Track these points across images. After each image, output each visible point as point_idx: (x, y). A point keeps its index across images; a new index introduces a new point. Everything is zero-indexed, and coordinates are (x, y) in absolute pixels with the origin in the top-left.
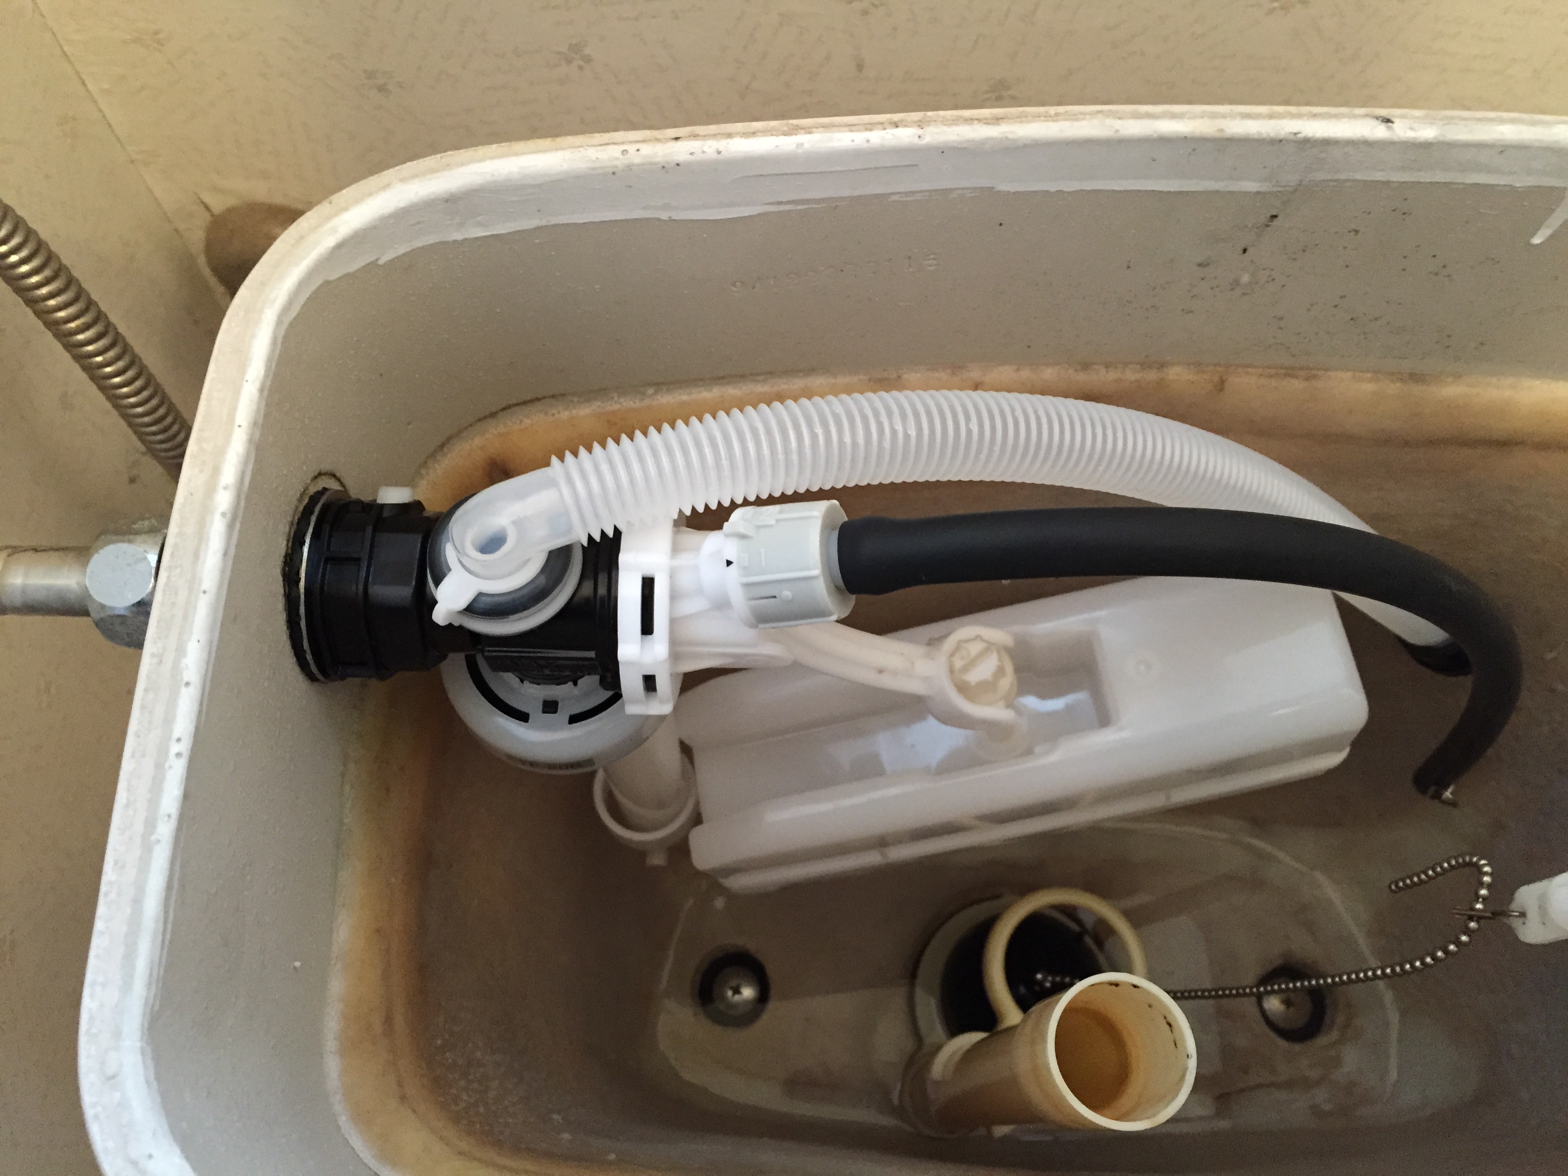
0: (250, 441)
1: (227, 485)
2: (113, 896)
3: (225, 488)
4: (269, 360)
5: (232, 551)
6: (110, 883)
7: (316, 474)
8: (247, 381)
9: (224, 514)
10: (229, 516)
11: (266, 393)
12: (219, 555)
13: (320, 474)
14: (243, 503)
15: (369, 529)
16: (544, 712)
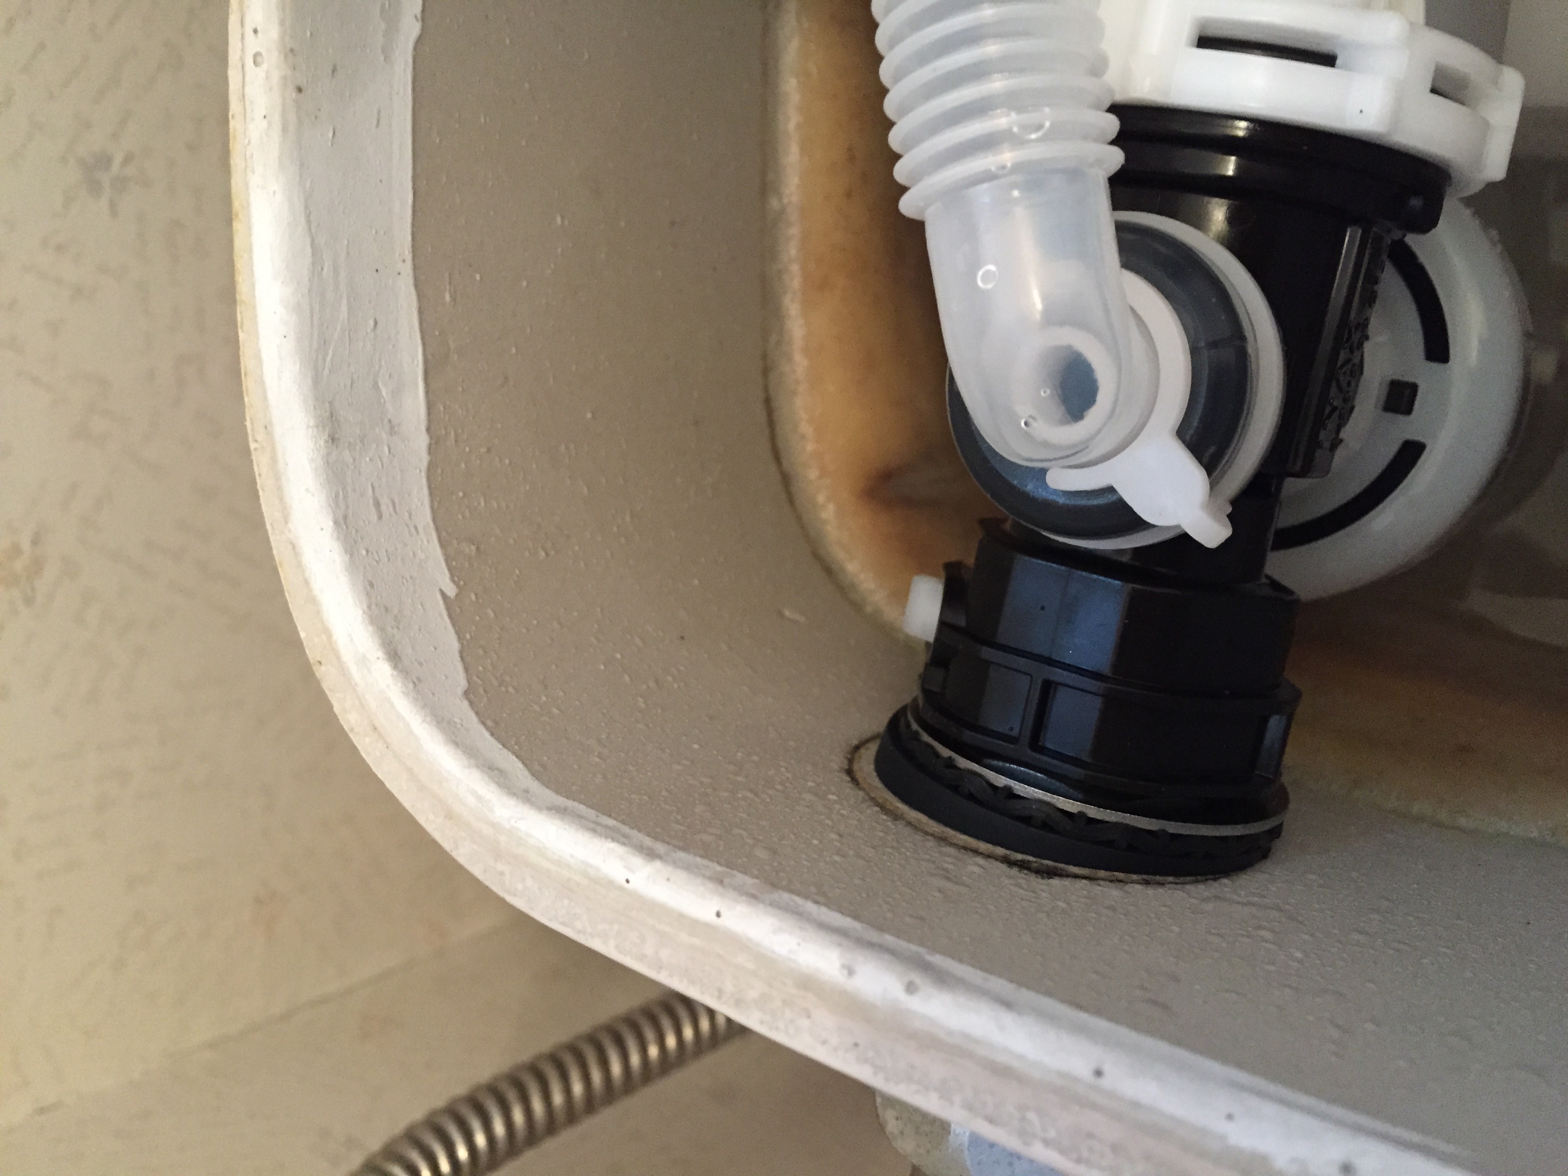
0: (753, 897)
1: (843, 966)
3: (851, 972)
4: (595, 829)
5: (998, 984)
7: (848, 779)
8: (628, 881)
9: (910, 988)
10: (917, 978)
11: (660, 847)
12: (1008, 1018)
13: (850, 772)
14: (889, 939)
15: (987, 653)
16: (1408, 411)
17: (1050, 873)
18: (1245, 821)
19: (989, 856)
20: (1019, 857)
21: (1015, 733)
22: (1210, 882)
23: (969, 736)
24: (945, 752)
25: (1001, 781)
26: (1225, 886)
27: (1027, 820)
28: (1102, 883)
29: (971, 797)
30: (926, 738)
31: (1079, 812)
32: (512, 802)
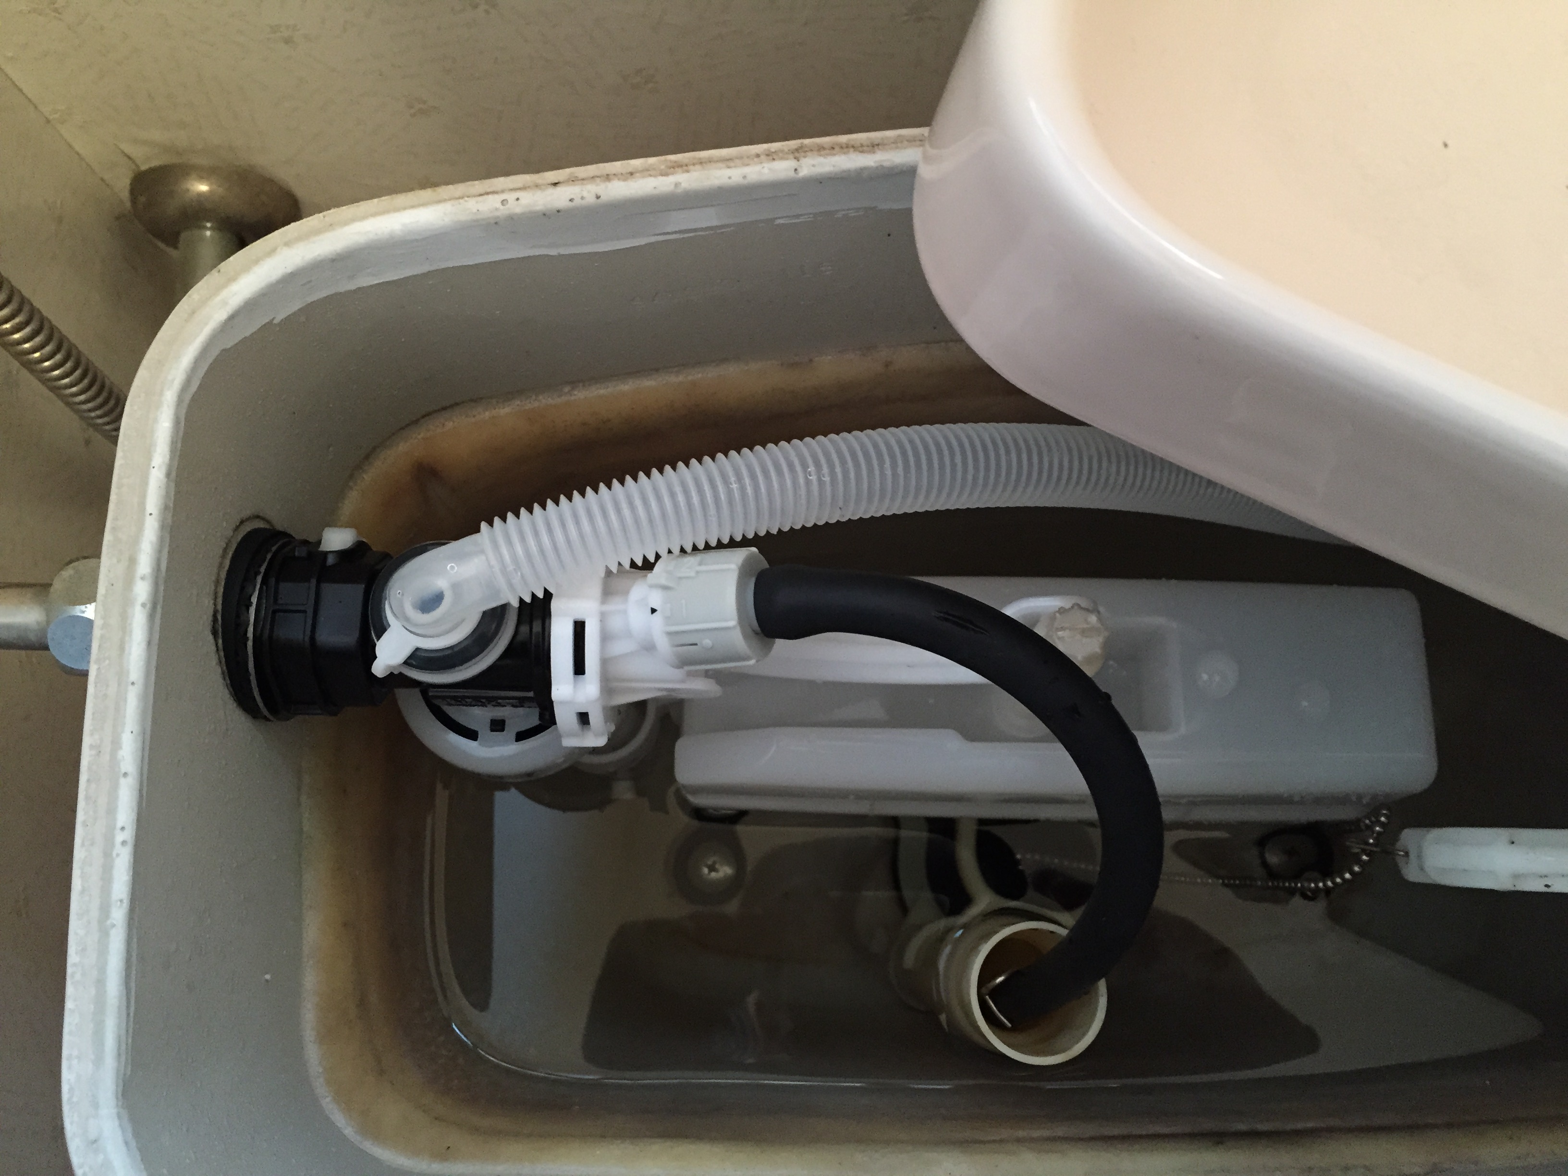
1: (144, 575)
2: (78, 977)
3: (143, 577)
4: (173, 443)
5: (156, 636)
6: (75, 965)
8: (154, 467)
9: (143, 605)
10: (148, 606)
12: (143, 645)
14: (162, 588)
15: (314, 582)
16: (492, 730)
17: (214, 633)
18: (265, 704)
19: (215, 604)
20: (219, 618)
21: (280, 602)
22: (232, 698)
23: (272, 581)
24: (263, 570)
25: (254, 600)
26: (232, 705)
27: (238, 616)
28: (217, 656)
29: (243, 588)
30: (269, 556)
31: (248, 638)
32: (175, 399)
